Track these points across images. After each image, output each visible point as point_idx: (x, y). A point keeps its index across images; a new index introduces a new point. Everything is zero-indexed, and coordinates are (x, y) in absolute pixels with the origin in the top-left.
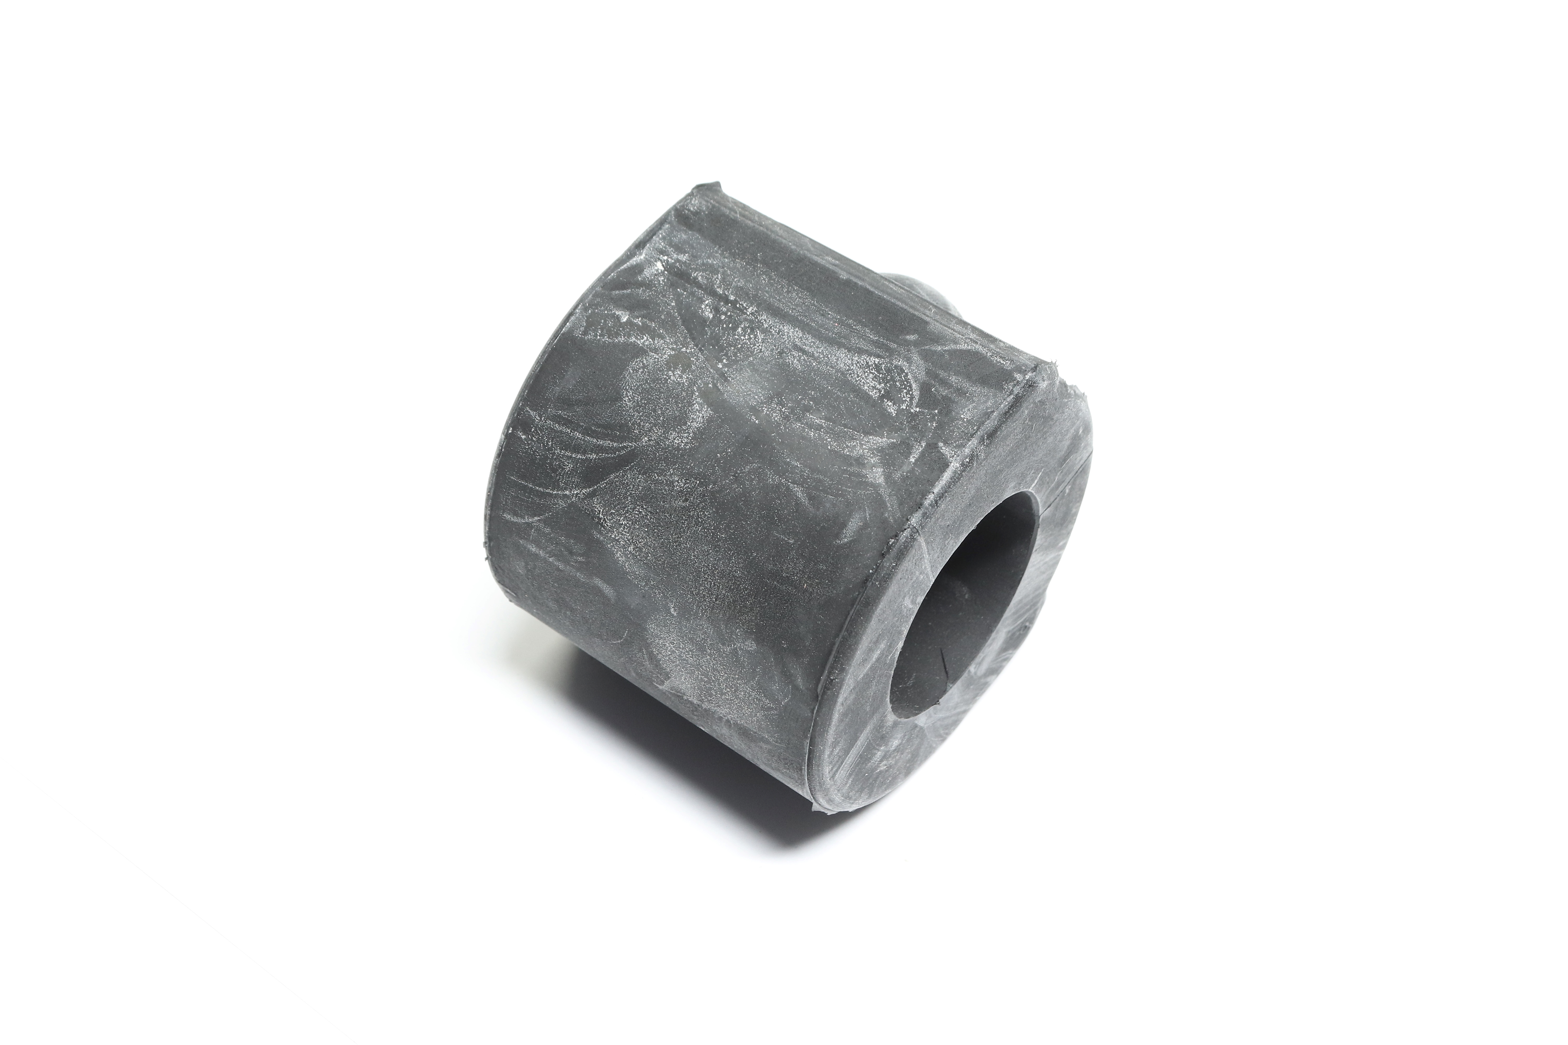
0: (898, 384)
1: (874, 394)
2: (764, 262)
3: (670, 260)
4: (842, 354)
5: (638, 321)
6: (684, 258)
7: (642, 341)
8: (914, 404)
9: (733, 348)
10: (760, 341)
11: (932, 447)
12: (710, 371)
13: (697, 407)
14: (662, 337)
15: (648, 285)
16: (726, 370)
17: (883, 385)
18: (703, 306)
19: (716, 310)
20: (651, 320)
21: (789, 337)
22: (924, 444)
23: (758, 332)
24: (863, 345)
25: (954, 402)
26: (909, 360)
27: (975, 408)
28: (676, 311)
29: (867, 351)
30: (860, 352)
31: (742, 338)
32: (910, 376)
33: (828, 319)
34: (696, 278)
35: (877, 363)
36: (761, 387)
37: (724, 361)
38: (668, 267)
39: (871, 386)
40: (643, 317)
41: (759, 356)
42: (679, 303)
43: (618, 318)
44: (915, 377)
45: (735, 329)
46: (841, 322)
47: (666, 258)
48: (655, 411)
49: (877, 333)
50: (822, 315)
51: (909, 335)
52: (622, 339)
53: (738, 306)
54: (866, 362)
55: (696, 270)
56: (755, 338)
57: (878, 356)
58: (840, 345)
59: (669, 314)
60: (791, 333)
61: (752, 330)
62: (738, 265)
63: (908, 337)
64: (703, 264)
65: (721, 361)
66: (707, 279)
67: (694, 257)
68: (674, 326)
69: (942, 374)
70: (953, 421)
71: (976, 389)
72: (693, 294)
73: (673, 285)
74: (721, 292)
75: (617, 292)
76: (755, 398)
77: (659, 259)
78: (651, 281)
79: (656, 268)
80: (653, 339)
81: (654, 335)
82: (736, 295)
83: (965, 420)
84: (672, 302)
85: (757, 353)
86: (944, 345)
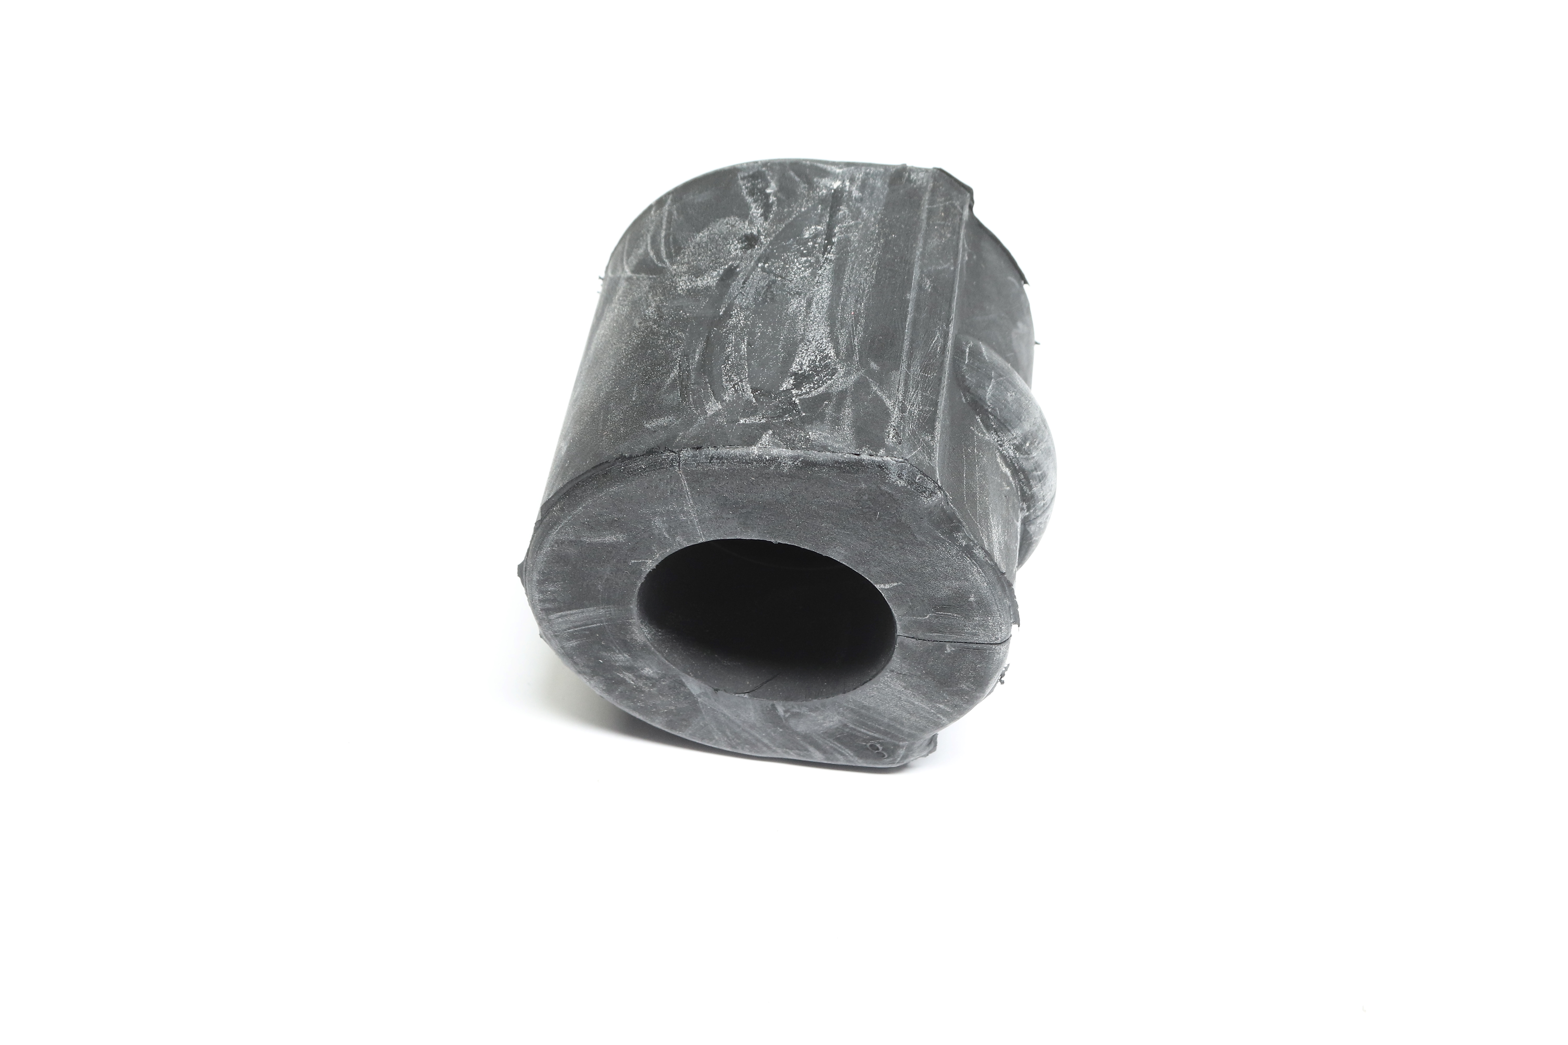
0: (816, 377)
1: (794, 367)
2: (887, 243)
3: (847, 187)
4: (824, 330)
5: (772, 199)
6: (856, 194)
7: (756, 211)
8: (802, 397)
9: (782, 263)
10: (801, 275)
11: (764, 428)
12: (750, 262)
13: (715, 273)
14: (766, 219)
15: (811, 186)
16: (759, 270)
17: (808, 369)
18: (813, 227)
19: (815, 236)
20: (778, 206)
21: (818, 290)
22: (763, 421)
23: (810, 270)
24: (842, 340)
25: (822, 422)
26: (848, 374)
27: (825, 438)
28: (797, 214)
29: (838, 343)
30: (834, 340)
31: (797, 264)
32: (829, 382)
33: (855, 306)
34: (840, 210)
35: (830, 355)
36: (755, 299)
37: (767, 265)
38: (839, 190)
39: (802, 361)
40: (779, 200)
41: (785, 282)
42: (807, 212)
43: (767, 186)
44: (831, 386)
45: (803, 255)
46: (857, 317)
47: (848, 184)
49: (862, 342)
50: (857, 301)
51: (875, 363)
52: (749, 199)
53: (828, 247)
54: (825, 349)
55: (848, 206)
56: (802, 272)
57: (837, 354)
58: (832, 326)
59: (792, 212)
60: (824, 290)
61: (811, 265)
62: (872, 229)
63: (872, 363)
64: (858, 208)
65: (765, 263)
66: (844, 217)
67: (861, 200)
68: (780, 221)
69: (849, 401)
70: (801, 429)
71: (847, 430)
72: (821, 216)
73: (823, 201)
74: (835, 231)
75: (793, 175)
76: (742, 301)
77: (844, 181)
78: (817, 187)
79: (833, 184)
80: (761, 215)
81: (765, 215)
82: (839, 241)
83: (808, 436)
84: (805, 208)
85: (787, 279)
86: (882, 390)
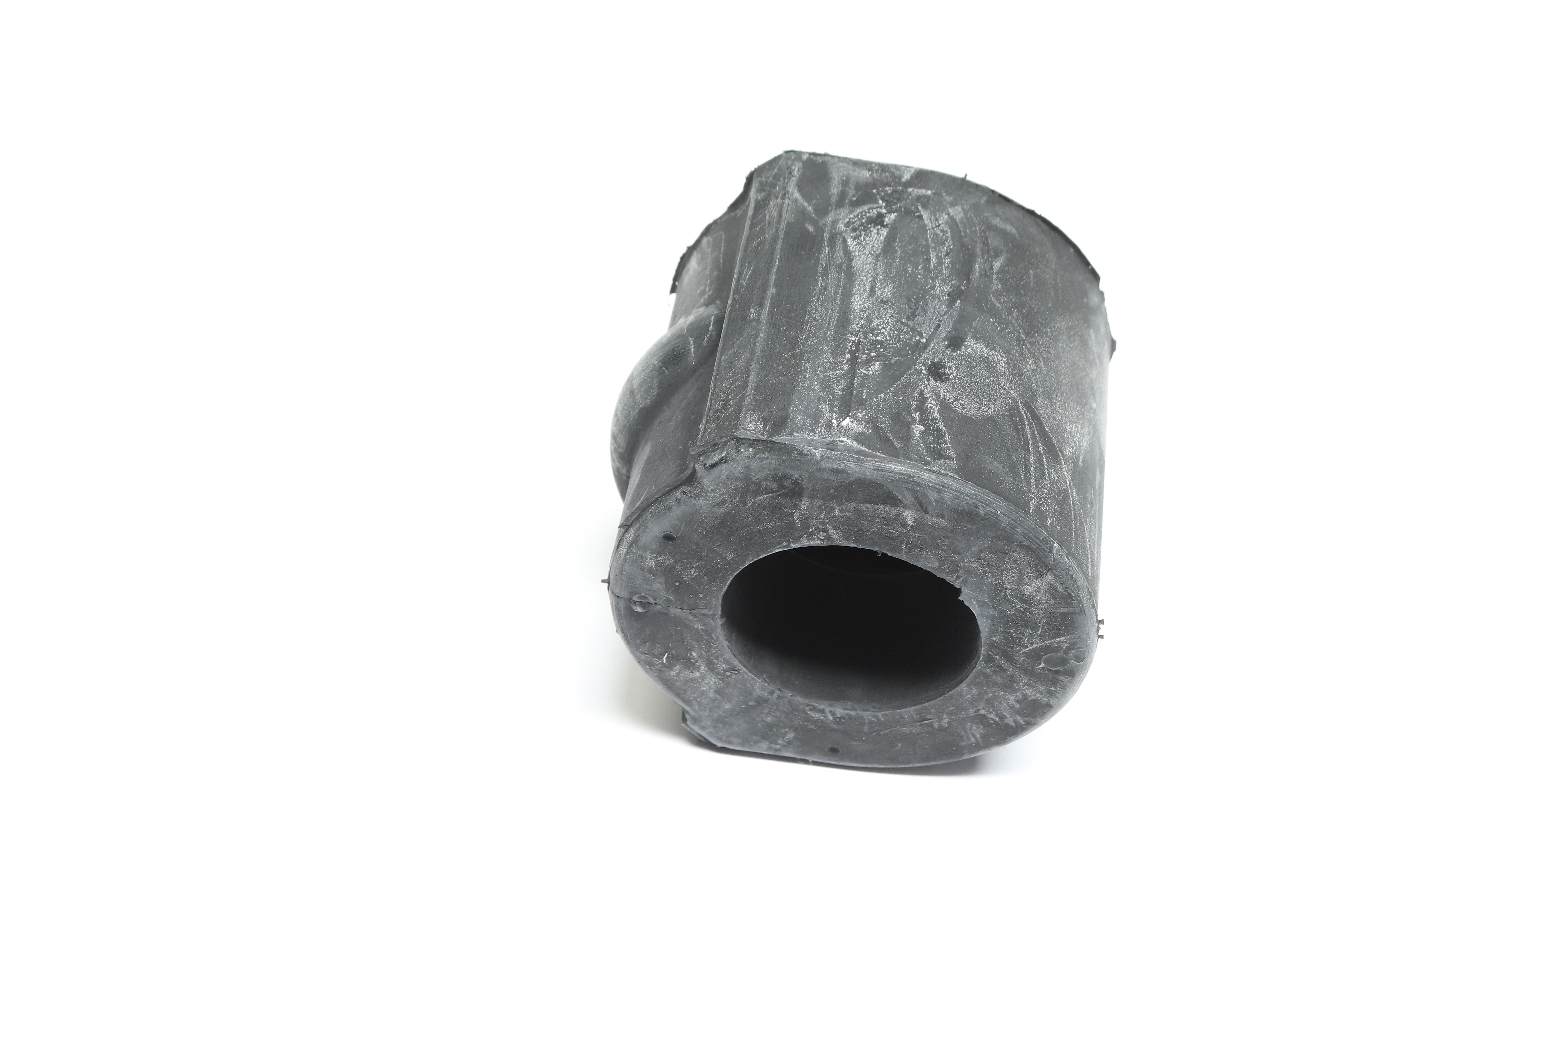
0: (864, 221)
1: (884, 232)
2: (793, 347)
3: (834, 417)
4: (857, 263)
5: (917, 416)
6: (825, 408)
7: (934, 407)
8: (877, 205)
9: (901, 337)
10: (881, 320)
11: (909, 184)
12: (934, 346)
13: (969, 350)
14: (921, 393)
15: (873, 423)
16: (925, 335)
17: (872, 229)
18: (871, 373)
19: (869, 362)
20: (909, 406)
21: (864, 303)
23: (872, 325)
24: (840, 254)
26: (835, 222)
27: (854, 171)
28: (888, 391)
30: (847, 253)
31: (886, 333)
32: (852, 216)
33: (827, 284)
34: (843, 390)
35: (852, 239)
36: (927, 305)
37: (917, 338)
38: (844, 414)
39: (877, 237)
40: (910, 414)
41: (897, 316)
42: (877, 392)
43: (922, 433)
44: (850, 212)
45: (881, 343)
46: (825, 274)
47: (834, 421)
48: (988, 385)
49: (820, 250)
50: (825, 289)
51: (808, 230)
52: (941, 425)
53: (854, 348)
54: (856, 245)
55: (833, 393)
56: (880, 325)
57: (845, 241)
58: (850, 267)
59: (894, 395)
60: (858, 302)
61: (872, 330)
62: (808, 365)
63: (811, 230)
64: (823, 390)
65: (919, 341)
66: (838, 381)
67: (819, 400)
68: (905, 386)
69: (833, 200)
70: (877, 180)
72: (862, 386)
73: (861, 403)
74: (847, 365)
75: (895, 443)
76: (939, 307)
77: (838, 426)
78: (868, 422)
79: (850, 424)
80: (927, 399)
81: (922, 400)
82: (843, 354)
83: (870, 173)
84: (881, 397)
85: (895, 318)
86: (803, 207)
